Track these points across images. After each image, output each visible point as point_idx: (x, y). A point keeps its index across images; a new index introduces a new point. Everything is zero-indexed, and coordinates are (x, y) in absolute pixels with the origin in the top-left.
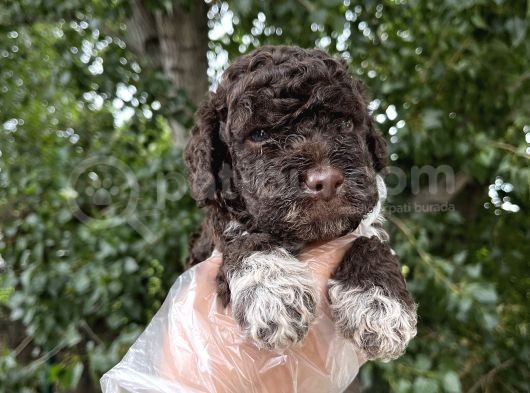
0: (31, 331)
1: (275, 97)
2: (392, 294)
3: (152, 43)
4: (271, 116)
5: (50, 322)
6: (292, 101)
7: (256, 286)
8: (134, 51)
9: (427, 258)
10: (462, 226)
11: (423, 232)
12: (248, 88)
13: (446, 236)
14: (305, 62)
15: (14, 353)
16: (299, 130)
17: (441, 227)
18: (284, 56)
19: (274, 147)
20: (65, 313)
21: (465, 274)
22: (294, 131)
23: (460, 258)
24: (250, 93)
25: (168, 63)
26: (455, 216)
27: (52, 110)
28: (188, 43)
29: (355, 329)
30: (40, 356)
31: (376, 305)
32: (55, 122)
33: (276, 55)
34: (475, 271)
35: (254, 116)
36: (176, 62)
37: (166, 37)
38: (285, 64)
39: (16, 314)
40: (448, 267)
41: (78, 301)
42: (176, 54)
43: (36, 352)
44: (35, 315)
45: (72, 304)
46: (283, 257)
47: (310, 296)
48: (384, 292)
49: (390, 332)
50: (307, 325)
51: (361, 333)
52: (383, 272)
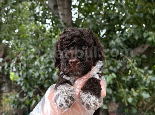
0: (23, 88)
2: (93, 94)
3: (56, 6)
5: (28, 86)
7: (59, 95)
8: (51, 9)
9: (136, 68)
10: (147, 59)
11: (135, 61)
13: (142, 62)
15: (18, 94)
17: (140, 59)
20: (32, 84)
21: (148, 73)
22: (69, 49)
23: (146, 68)
25: (60, 13)
26: (144, 56)
27: (28, 26)
28: (66, 7)
29: (84, 103)
31: (89, 97)
32: (29, 30)
34: (151, 72)
36: (62, 12)
37: (59, 5)
39: (19, 83)
40: (142, 71)
41: (36, 80)
42: (62, 10)
43: (25, 95)
44: (24, 84)
45: (34, 81)
46: (68, 86)
47: (72, 97)
48: (91, 94)
49: (92, 104)
50: (71, 104)
51: (85, 104)
52: (92, 88)
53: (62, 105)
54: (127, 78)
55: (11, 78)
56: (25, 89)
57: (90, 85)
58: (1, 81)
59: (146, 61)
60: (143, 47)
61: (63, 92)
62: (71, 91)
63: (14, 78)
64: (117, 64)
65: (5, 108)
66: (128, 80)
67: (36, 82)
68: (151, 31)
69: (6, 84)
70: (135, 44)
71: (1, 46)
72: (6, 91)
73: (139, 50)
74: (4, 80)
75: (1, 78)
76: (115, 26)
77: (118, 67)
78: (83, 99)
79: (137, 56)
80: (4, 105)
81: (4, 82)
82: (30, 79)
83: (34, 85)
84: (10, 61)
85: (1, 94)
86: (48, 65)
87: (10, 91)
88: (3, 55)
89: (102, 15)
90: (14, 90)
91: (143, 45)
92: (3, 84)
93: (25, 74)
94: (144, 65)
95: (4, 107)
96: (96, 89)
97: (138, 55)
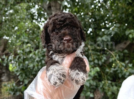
0: (19, 77)
1: (58, 22)
4: (57, 26)
5: (24, 76)
6: (62, 23)
7: (51, 75)
9: (118, 62)
10: (128, 54)
11: (117, 55)
12: (53, 20)
13: (124, 56)
14: (65, 15)
15: (15, 83)
16: (63, 29)
18: (61, 14)
19: (57, 32)
20: (28, 74)
21: (128, 66)
22: (62, 29)
23: (127, 62)
24: (53, 21)
26: (126, 51)
28: (58, 8)
29: (73, 79)
30: (22, 84)
31: (77, 74)
33: (59, 14)
34: (130, 65)
35: (53, 26)
37: (53, 6)
38: (61, 15)
40: (123, 64)
41: (31, 71)
42: (55, 10)
43: (21, 83)
44: (20, 74)
45: (30, 72)
46: (58, 65)
47: (63, 74)
48: (79, 71)
49: (81, 79)
50: (64, 81)
51: (75, 80)
52: (79, 66)
53: (56, 83)
54: (110, 70)
55: (10, 69)
56: (21, 79)
57: (77, 63)
58: (1, 72)
59: (127, 55)
60: (125, 43)
61: (55, 72)
62: (61, 69)
63: (13, 69)
64: (102, 58)
65: (4, 96)
66: (111, 71)
67: (31, 72)
68: (132, 29)
69: (6, 74)
70: (118, 40)
71: (2, 41)
72: (5, 80)
73: (122, 46)
74: (4, 71)
75: (1, 69)
76: (101, 25)
77: (103, 61)
78: (72, 76)
79: (119, 51)
80: (3, 93)
81: (4, 73)
82: (25, 69)
83: (29, 75)
84: (9, 54)
85: (1, 83)
86: (41, 58)
87: (9, 80)
88: (3, 49)
89: (90, 15)
90: (12, 80)
91: (125, 41)
92: (3, 74)
93: (21, 65)
94: (125, 59)
95: (3, 94)
96: (83, 66)
97: (121, 50)
